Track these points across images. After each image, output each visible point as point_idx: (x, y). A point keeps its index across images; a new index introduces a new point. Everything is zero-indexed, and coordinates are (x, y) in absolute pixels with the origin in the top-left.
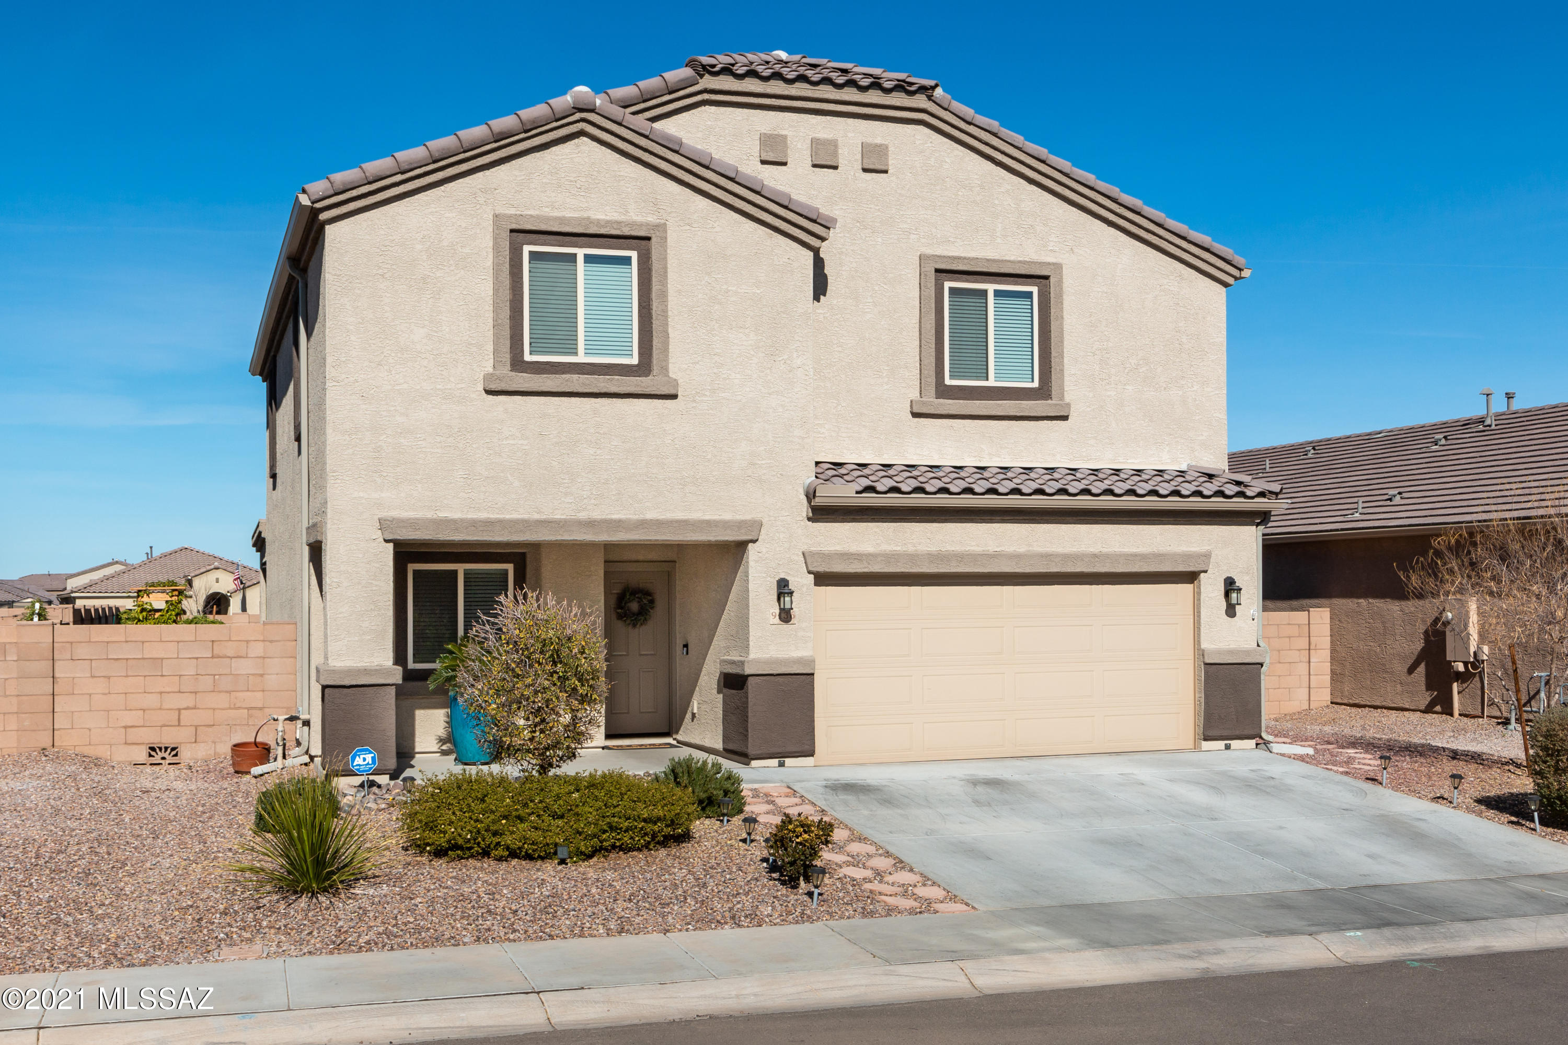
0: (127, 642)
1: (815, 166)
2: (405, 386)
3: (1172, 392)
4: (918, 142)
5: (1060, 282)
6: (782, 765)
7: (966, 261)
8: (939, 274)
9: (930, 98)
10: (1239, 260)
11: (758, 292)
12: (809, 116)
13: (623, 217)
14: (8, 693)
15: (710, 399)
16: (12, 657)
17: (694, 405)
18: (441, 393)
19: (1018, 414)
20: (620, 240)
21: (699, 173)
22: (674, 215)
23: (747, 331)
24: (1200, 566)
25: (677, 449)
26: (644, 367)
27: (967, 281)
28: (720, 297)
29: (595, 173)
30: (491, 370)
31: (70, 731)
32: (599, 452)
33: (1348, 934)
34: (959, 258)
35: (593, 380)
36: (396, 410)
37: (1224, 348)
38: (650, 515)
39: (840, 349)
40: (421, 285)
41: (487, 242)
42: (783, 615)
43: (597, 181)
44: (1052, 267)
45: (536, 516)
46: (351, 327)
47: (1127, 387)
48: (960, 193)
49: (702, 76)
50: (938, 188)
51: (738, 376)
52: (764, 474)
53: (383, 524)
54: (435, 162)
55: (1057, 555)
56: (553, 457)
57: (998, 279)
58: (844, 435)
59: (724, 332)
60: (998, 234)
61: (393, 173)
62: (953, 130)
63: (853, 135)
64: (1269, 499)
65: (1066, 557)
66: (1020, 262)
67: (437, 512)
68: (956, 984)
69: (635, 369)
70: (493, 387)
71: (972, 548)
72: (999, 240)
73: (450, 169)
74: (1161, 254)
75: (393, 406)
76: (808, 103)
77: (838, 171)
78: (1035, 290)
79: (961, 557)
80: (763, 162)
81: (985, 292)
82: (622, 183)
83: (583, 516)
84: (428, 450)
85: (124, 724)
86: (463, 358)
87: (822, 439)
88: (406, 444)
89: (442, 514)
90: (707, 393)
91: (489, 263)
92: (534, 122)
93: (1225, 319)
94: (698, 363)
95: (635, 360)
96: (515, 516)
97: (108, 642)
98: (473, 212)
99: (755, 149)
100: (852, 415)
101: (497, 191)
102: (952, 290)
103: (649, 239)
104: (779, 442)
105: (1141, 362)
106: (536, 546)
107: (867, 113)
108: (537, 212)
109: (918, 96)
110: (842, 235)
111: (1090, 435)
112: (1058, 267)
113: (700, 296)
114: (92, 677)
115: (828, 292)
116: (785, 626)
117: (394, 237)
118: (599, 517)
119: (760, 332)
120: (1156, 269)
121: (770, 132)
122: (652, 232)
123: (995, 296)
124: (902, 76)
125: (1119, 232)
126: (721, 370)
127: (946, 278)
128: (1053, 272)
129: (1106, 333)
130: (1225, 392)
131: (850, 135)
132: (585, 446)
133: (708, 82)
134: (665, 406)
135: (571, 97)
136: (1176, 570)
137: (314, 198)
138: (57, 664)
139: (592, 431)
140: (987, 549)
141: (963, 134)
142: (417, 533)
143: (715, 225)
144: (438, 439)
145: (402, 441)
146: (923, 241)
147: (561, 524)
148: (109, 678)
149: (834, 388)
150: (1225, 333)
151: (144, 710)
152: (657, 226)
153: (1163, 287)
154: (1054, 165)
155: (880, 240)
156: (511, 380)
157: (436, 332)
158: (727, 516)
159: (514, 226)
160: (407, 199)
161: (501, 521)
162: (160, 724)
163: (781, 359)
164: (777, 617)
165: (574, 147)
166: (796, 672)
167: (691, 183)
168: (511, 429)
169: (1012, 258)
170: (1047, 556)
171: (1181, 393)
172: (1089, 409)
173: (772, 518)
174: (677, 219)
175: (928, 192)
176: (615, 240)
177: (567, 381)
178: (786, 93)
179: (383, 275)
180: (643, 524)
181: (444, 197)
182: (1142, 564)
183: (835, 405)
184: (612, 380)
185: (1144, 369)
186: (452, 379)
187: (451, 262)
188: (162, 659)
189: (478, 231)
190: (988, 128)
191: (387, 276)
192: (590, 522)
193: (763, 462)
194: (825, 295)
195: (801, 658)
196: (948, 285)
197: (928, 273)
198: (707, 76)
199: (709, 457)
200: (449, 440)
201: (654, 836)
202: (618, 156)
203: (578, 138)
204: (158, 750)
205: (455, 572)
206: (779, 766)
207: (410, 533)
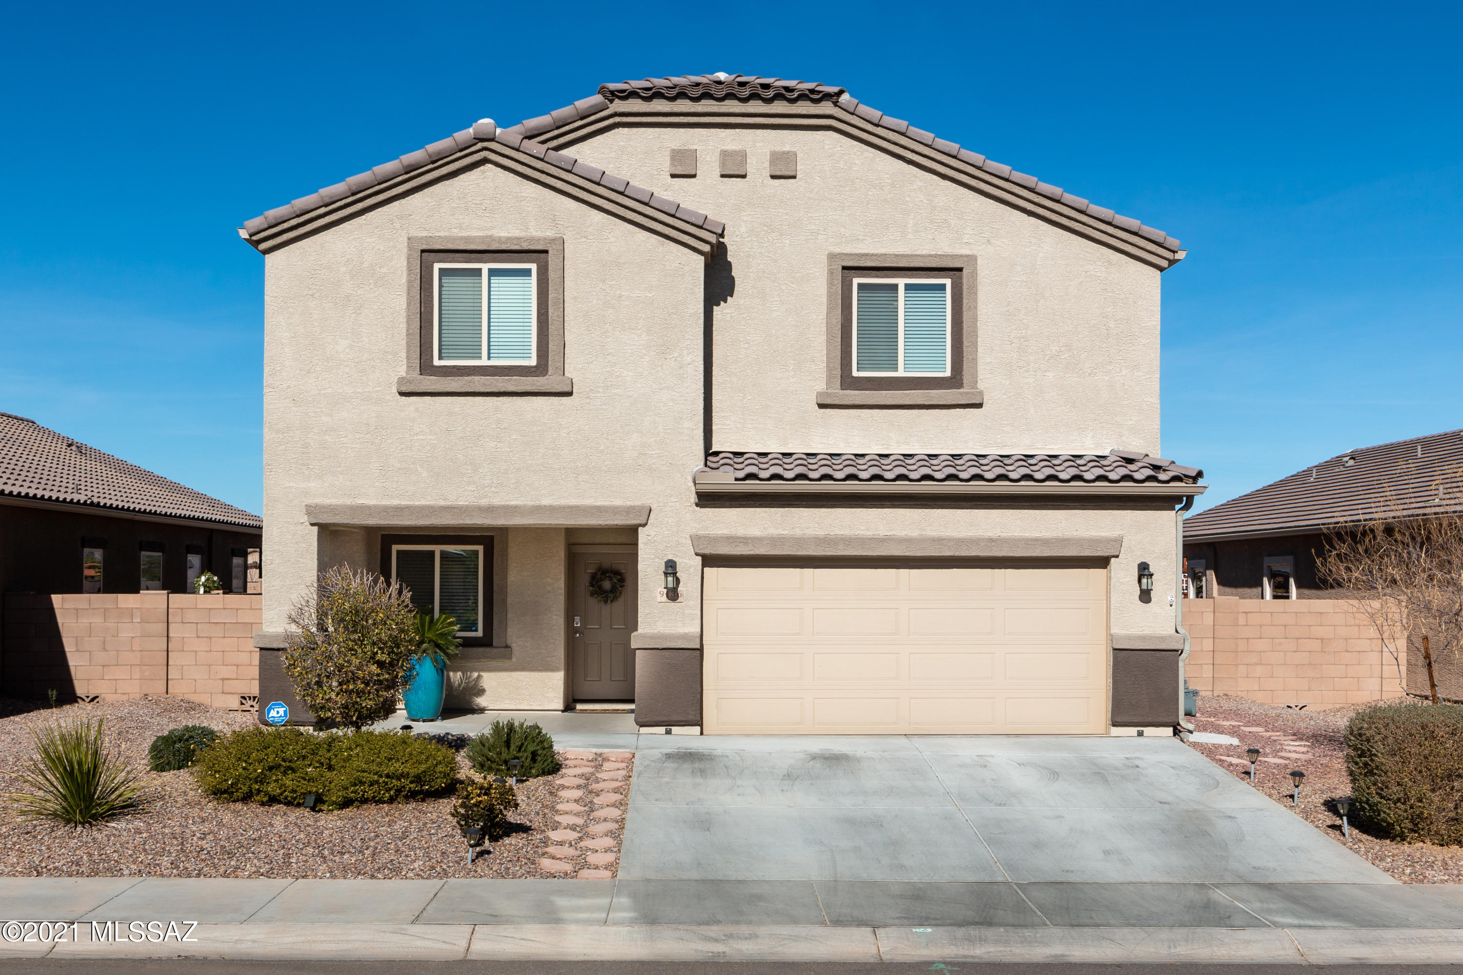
0: (224, 609)
1: (723, 176)
2: (330, 391)
3: (1098, 378)
4: (826, 147)
5: (974, 274)
6: (668, 732)
7: (874, 258)
8: (846, 271)
9: (836, 104)
10: (1173, 242)
11: (650, 295)
12: (719, 130)
13: (524, 233)
14: (134, 649)
15: (602, 395)
16: (137, 620)
17: (588, 401)
18: (360, 396)
19: (926, 403)
20: (521, 255)
21: (591, 189)
22: (571, 229)
23: (639, 332)
24: (1109, 551)
25: (571, 441)
26: (541, 369)
27: (877, 277)
28: (613, 301)
29: (498, 196)
30: (404, 374)
31: (181, 681)
32: (499, 445)
33: (914, 930)
34: (867, 255)
35: (493, 381)
36: (322, 412)
37: (1158, 332)
38: (546, 502)
39: (746, 346)
40: (345, 302)
41: (402, 263)
42: (670, 594)
43: (500, 203)
44: (966, 259)
45: (442, 503)
46: (285, 341)
47: (1047, 374)
48: (870, 193)
49: (611, 101)
50: (847, 189)
51: (630, 374)
52: (654, 464)
53: (310, 510)
54: (353, 194)
55: (950, 540)
56: (458, 450)
57: (910, 273)
58: (749, 426)
59: (617, 333)
60: (910, 230)
61: (318, 206)
62: (862, 132)
63: (761, 145)
64: (1186, 483)
65: (960, 541)
66: (931, 256)
67: (355, 499)
68: (456, 948)
69: (533, 369)
70: (404, 389)
71: (862, 532)
72: (910, 236)
73: (369, 200)
74: (1087, 241)
75: (319, 408)
76: (715, 118)
77: (747, 179)
78: (948, 282)
79: (847, 541)
80: (673, 176)
81: (895, 287)
82: (523, 203)
83: (484, 502)
84: (349, 445)
85: (222, 677)
86: (380, 364)
87: (727, 431)
88: (330, 440)
89: (360, 501)
90: (601, 390)
91: (404, 280)
92: (439, 154)
93: (1159, 303)
94: (592, 363)
95: (533, 362)
96: (423, 502)
97: (210, 609)
98: (390, 237)
99: (666, 166)
100: (757, 407)
101: (411, 217)
102: (861, 286)
103: (546, 252)
104: (669, 434)
105: (1063, 349)
106: (504, 531)
107: (774, 123)
108: (447, 234)
109: (823, 103)
110: (749, 239)
111: (1005, 422)
112: (972, 259)
113: (595, 302)
114: (198, 637)
115: (735, 293)
116: (673, 604)
117: (323, 262)
118: (499, 503)
119: (651, 332)
120: (1082, 256)
121: (680, 148)
122: (549, 245)
123: (906, 289)
124: (811, 85)
125: (1040, 221)
126: (614, 368)
127: (855, 275)
128: (966, 263)
129: (1025, 321)
130: (1158, 376)
131: (758, 145)
132: (487, 440)
133: (619, 106)
134: (561, 402)
135: (474, 129)
136: (1082, 555)
137: (253, 231)
138: (171, 626)
139: (494, 426)
140: (877, 533)
141: (872, 136)
142: (336, 517)
143: (610, 236)
144: (358, 436)
145: (327, 438)
146: (831, 240)
147: (463, 510)
148: (210, 638)
149: (740, 382)
150: (1159, 317)
151: (237, 666)
152: (553, 240)
153: (1089, 273)
154: (965, 160)
155: (787, 242)
156: (419, 383)
157: (358, 343)
158: (618, 502)
159: (424, 247)
160: (334, 229)
161: (408, 507)
162: (249, 678)
163: (671, 356)
164: (665, 596)
165: (480, 174)
166: (681, 647)
167: (585, 199)
168: (421, 426)
169: (924, 253)
170: (939, 540)
171: (1107, 378)
172: (1004, 397)
173: (662, 504)
174: (573, 233)
175: (836, 194)
176: (516, 255)
177: (469, 382)
178: (692, 110)
179: (312, 295)
180: (538, 509)
181: (366, 225)
182: (1043, 548)
183: (741, 398)
184: (510, 381)
185: (1066, 355)
186: (370, 383)
187: (371, 281)
188: (252, 624)
189: (394, 253)
190: (896, 129)
191: (316, 295)
192: (489, 508)
193: (654, 452)
194: (732, 296)
195: (686, 634)
196: (856, 281)
197: (835, 271)
198: (617, 101)
199: (602, 448)
200: (367, 436)
201: (399, 791)
202: (520, 179)
203: (484, 165)
204: (248, 699)
205: (432, 553)
206: (666, 733)
207: (330, 518)
